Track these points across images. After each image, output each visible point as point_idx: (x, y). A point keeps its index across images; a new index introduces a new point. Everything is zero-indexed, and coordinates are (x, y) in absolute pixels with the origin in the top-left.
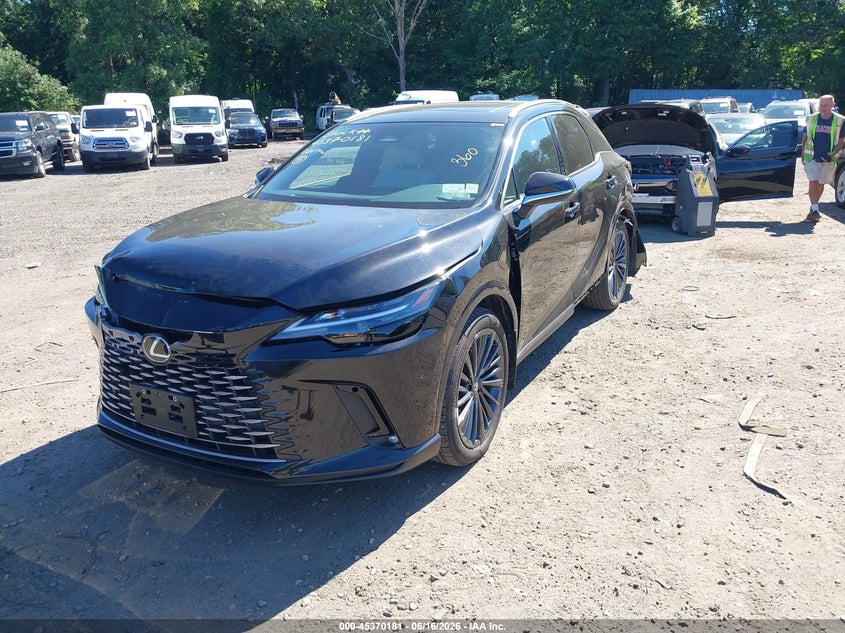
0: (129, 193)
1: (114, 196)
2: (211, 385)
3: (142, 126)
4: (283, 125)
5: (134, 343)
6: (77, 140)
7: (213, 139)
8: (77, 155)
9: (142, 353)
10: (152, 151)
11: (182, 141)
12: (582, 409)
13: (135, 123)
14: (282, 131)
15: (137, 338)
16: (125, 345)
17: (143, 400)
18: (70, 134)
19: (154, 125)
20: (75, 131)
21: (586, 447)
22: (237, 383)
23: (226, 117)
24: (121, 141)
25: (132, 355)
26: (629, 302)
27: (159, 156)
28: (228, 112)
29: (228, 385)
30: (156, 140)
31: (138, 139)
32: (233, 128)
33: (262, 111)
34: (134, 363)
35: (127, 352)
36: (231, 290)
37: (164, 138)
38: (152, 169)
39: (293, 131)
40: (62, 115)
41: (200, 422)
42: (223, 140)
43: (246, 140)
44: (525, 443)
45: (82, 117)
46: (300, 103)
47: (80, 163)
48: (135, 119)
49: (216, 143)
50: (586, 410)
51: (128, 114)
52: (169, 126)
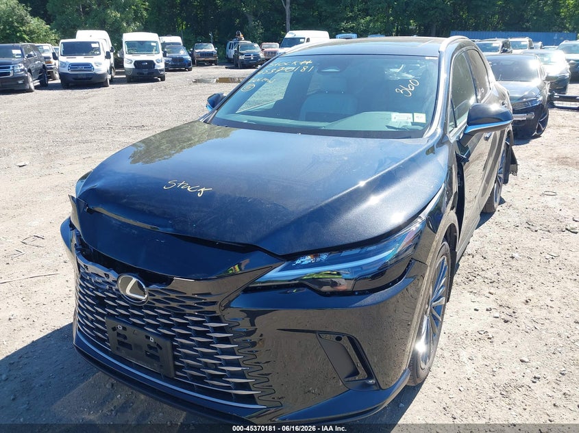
0: (95, 105)
1: (84, 107)
2: (190, 330)
3: (103, 54)
4: (203, 54)
5: (110, 280)
6: (57, 65)
7: (154, 64)
8: (57, 76)
9: (118, 290)
10: (111, 73)
11: (132, 66)
12: (503, 316)
13: (98, 53)
14: (203, 59)
15: (113, 276)
16: (100, 280)
17: (119, 334)
18: (52, 60)
19: (112, 54)
20: (55, 58)
21: (522, 361)
22: (216, 330)
23: (163, 49)
24: (88, 66)
25: (108, 291)
26: (504, 205)
27: (115, 77)
28: (164, 45)
29: (208, 332)
30: (113, 65)
31: (100, 64)
32: (168, 57)
33: (188, 44)
34: (109, 298)
35: (102, 286)
36: (212, 233)
37: (119, 63)
38: (111, 86)
39: (210, 59)
40: (46, 46)
41: (177, 363)
42: (161, 66)
43: (177, 65)
44: (464, 355)
45: (60, 48)
46: (214, 39)
47: (58, 81)
48: (98, 49)
49: (156, 68)
50: (508, 318)
51: (93, 45)
52: (123, 54)
